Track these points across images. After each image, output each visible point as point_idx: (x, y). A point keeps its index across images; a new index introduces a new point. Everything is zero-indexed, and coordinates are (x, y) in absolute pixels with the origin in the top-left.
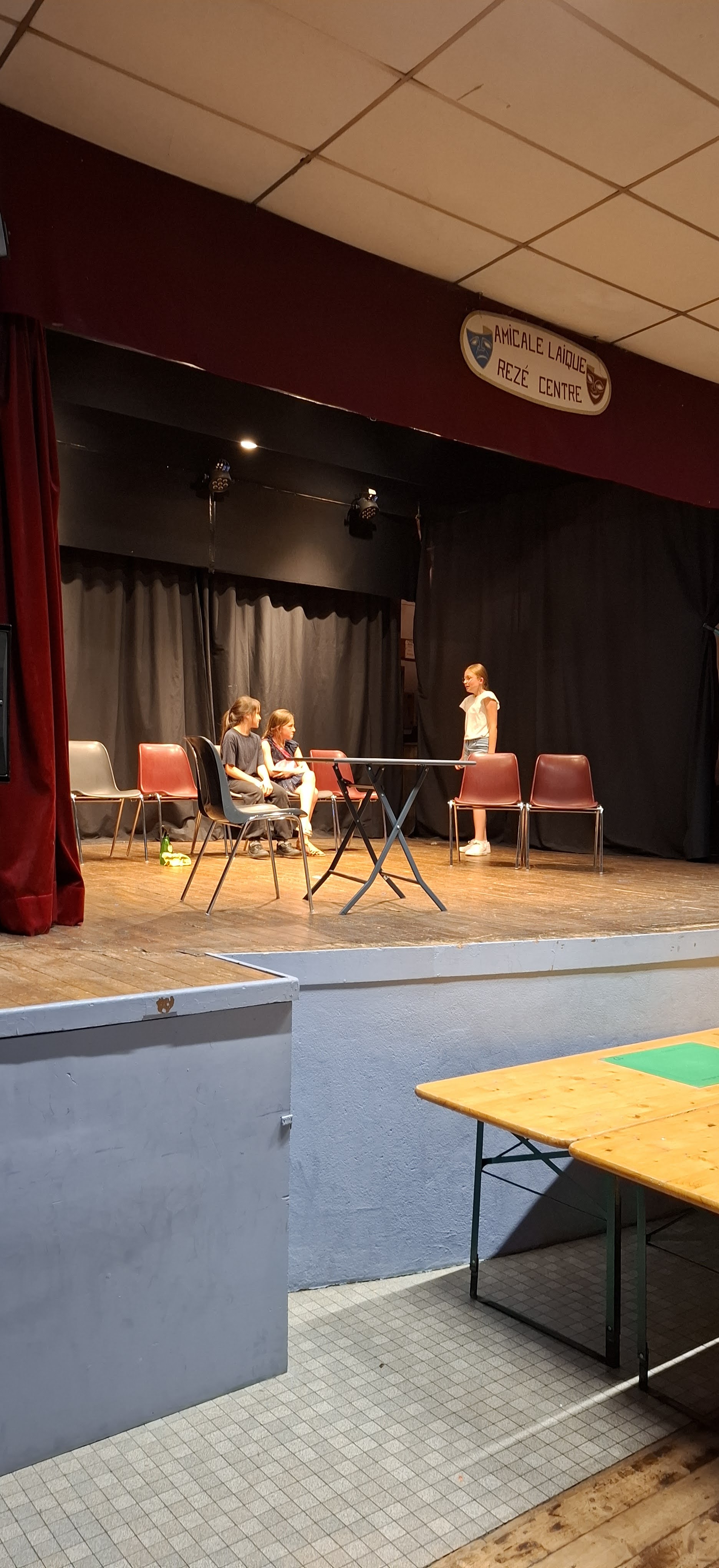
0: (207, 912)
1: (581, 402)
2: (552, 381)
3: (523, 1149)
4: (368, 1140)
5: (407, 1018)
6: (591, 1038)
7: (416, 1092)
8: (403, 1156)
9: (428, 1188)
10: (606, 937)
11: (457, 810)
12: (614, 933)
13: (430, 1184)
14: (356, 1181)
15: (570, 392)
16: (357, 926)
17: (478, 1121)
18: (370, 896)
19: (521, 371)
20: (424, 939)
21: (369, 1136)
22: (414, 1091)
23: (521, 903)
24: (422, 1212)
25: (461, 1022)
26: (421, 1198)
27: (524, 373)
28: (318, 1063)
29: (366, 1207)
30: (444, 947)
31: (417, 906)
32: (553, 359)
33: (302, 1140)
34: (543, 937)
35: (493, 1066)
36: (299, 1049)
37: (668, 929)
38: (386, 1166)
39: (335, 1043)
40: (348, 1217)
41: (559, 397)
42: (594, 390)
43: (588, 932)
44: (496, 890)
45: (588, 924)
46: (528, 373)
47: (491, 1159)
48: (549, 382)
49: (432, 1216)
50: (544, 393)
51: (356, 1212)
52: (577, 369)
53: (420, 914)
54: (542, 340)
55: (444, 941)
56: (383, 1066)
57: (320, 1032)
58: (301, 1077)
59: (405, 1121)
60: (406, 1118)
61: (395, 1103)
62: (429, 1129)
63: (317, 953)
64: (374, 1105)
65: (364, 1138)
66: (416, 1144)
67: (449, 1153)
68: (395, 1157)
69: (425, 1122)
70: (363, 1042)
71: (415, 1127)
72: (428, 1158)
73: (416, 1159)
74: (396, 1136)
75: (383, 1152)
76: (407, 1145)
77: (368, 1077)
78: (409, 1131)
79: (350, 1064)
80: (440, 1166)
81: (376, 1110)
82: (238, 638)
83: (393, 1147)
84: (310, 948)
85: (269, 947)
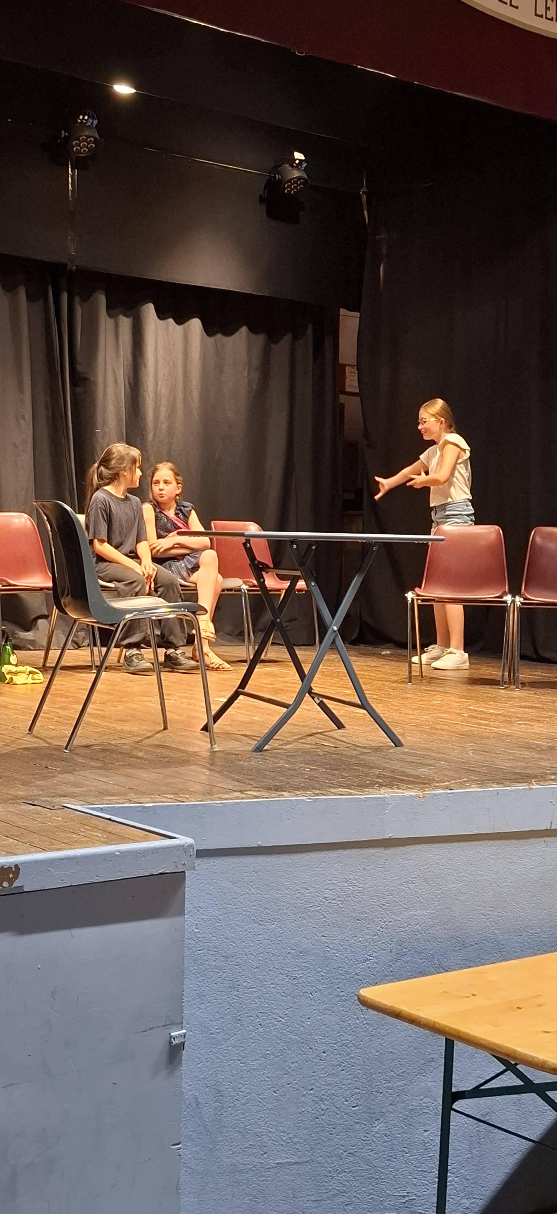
0: (66, 748)
3: (510, 1079)
4: (291, 1065)
5: (348, 896)
7: (359, 999)
8: (341, 1089)
9: (376, 1133)
11: (419, 605)
13: (379, 1127)
14: (274, 1123)
16: (276, 768)
17: (446, 1039)
18: (296, 725)
20: (371, 785)
21: (294, 1060)
22: (356, 998)
23: (508, 736)
24: (368, 1167)
25: (422, 900)
26: (367, 1147)
28: (222, 958)
29: (289, 1160)
30: (399, 796)
31: (361, 740)
33: (199, 1066)
34: (538, 782)
35: (468, 963)
36: (195, 939)
38: (316, 1103)
40: (264, 1174)
44: (472, 717)
47: (464, 1092)
49: (382, 1173)
51: (276, 1167)
53: (364, 750)
55: (399, 788)
56: (314, 963)
57: (224, 916)
58: (198, 978)
59: (344, 1040)
60: (345, 1035)
61: (330, 1015)
62: (377, 1051)
63: (221, 803)
64: (301, 1017)
65: (286, 1063)
66: (359, 1071)
67: (406, 1085)
68: (330, 1090)
69: (371, 1041)
70: (284, 929)
71: (358, 1048)
72: (376, 1091)
73: (359, 1093)
74: (332, 1061)
75: (313, 1084)
76: (347, 1074)
77: (292, 978)
78: (350, 1054)
79: (267, 960)
80: (393, 1102)
81: (303, 1025)
82: (108, 364)
83: (327, 1076)
84: (211, 797)
85: (153, 796)
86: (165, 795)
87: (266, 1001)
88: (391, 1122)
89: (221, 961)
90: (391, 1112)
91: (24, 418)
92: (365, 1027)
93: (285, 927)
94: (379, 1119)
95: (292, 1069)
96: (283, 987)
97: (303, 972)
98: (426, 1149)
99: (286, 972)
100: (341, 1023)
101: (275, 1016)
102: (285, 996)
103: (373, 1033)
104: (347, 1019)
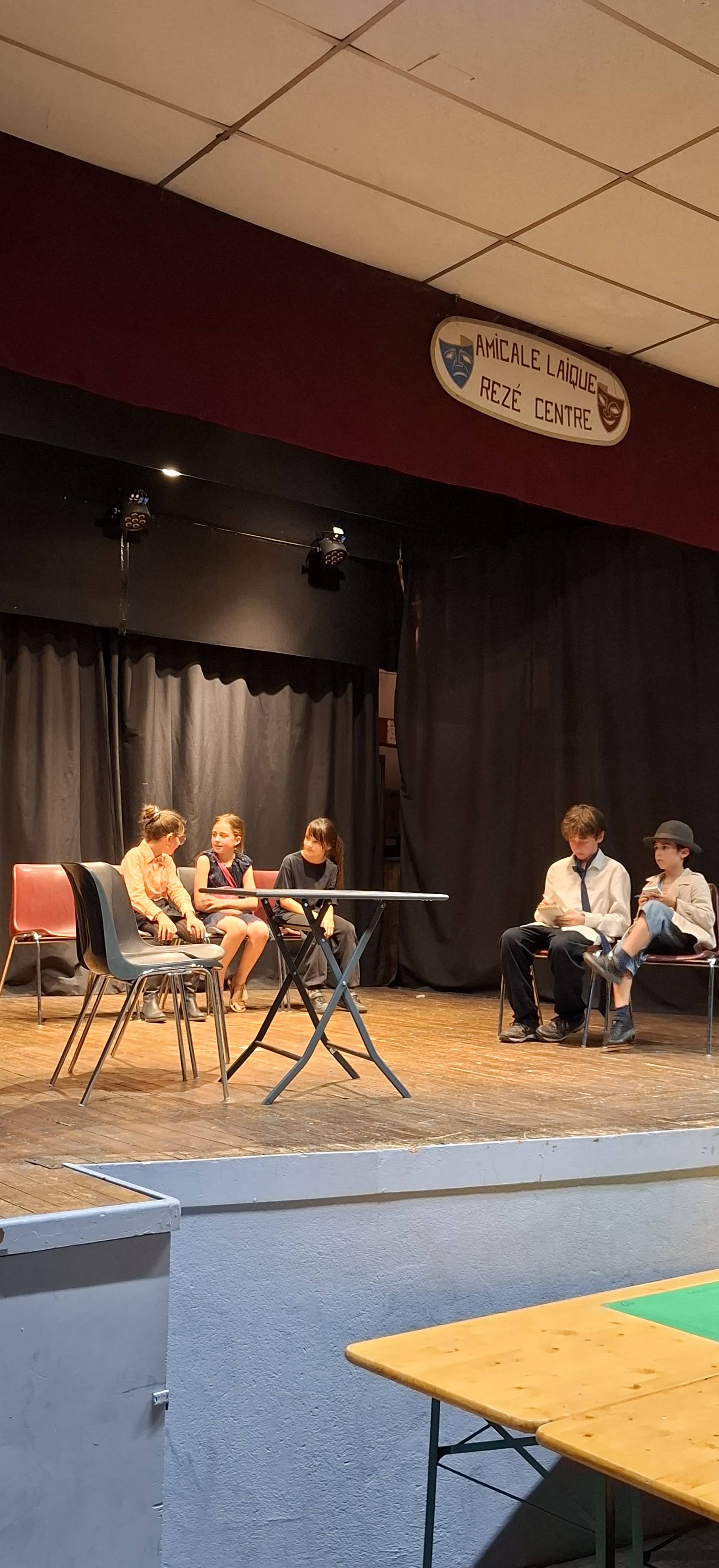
0: (81, 1103)
1: (590, 429)
2: (552, 403)
3: (491, 1434)
4: (284, 1421)
5: (342, 1250)
6: (595, 1276)
7: (345, 1355)
8: (334, 1444)
10: (613, 1136)
12: (625, 1130)
13: (371, 1483)
15: (576, 417)
16: (283, 1121)
17: (433, 1399)
19: (512, 392)
20: (368, 1139)
21: (287, 1416)
22: (343, 1354)
24: (359, 1523)
25: (415, 1254)
26: (359, 1503)
27: (516, 393)
28: (217, 1315)
30: (392, 1152)
31: (373, 1091)
32: (554, 375)
34: (529, 1135)
37: (700, 1122)
38: (309, 1459)
39: (241, 1287)
40: (256, 1532)
41: (562, 423)
42: (608, 414)
43: (591, 1128)
45: (596, 1116)
46: (520, 393)
47: (450, 1447)
48: (549, 405)
50: (542, 418)
51: (267, 1525)
52: (585, 389)
54: (538, 352)
55: (393, 1143)
56: (307, 1318)
57: (219, 1272)
58: (192, 1334)
59: (337, 1395)
60: (338, 1390)
61: (323, 1370)
62: (370, 1406)
63: (218, 1161)
64: (294, 1373)
65: (279, 1419)
66: (352, 1427)
67: (398, 1439)
68: (322, 1446)
69: (364, 1395)
70: (279, 1285)
71: (350, 1403)
72: (369, 1447)
73: (351, 1448)
74: (324, 1417)
75: (306, 1440)
76: (340, 1429)
77: (286, 1334)
78: (342, 1409)
79: (261, 1316)
80: (386, 1457)
81: (296, 1380)
82: (157, 719)
83: (320, 1432)
84: (209, 1154)
85: (153, 1154)
86: (165, 1153)
87: (260, 1357)
88: (384, 1478)
89: (217, 1318)
90: (383, 1467)
91: (72, 773)
92: (358, 1382)
93: (279, 1283)
94: (371, 1475)
95: (285, 1425)
96: (277, 1343)
97: (297, 1327)
98: (418, 1504)
99: (280, 1328)
100: (334, 1378)
101: (269, 1372)
102: (279, 1352)
103: (365, 1388)
104: (340, 1374)
